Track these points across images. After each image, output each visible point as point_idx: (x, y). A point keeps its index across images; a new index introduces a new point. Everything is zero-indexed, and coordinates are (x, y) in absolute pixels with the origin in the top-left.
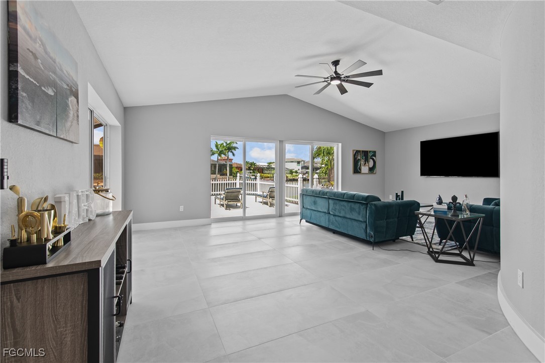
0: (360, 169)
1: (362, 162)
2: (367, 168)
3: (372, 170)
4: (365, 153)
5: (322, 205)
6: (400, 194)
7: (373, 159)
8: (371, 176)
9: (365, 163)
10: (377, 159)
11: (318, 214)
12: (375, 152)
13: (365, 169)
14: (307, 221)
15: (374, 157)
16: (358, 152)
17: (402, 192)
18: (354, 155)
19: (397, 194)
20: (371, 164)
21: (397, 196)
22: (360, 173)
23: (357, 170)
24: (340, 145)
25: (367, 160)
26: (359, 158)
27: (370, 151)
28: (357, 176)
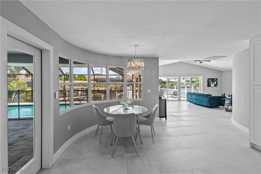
0: (210, 85)
1: (211, 83)
3: (215, 85)
5: (194, 97)
6: (224, 94)
7: (216, 82)
8: (215, 88)
9: (213, 83)
10: (218, 81)
11: (193, 100)
12: (217, 79)
13: (212, 85)
14: (189, 102)
15: (216, 81)
16: (209, 79)
17: (225, 94)
18: (208, 80)
19: (222, 94)
20: (215, 83)
21: (222, 95)
22: (210, 86)
23: (209, 85)
24: (202, 77)
25: (213, 82)
26: (210, 81)
27: (215, 79)
28: (209, 88)
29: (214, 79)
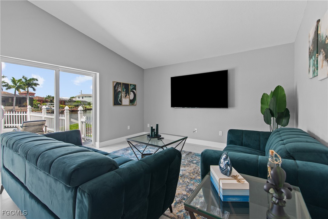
0: (121, 101)
1: (123, 94)
2: (128, 100)
3: (132, 102)
4: (126, 86)
6: (155, 128)
7: (134, 92)
8: (132, 107)
9: (126, 96)
10: (138, 92)
12: (135, 86)
13: (125, 101)
15: (134, 90)
16: (118, 84)
17: (157, 125)
18: (115, 87)
19: (152, 128)
20: (132, 96)
21: (152, 130)
22: (121, 104)
23: (117, 102)
24: (98, 74)
25: (127, 93)
26: (120, 90)
27: (130, 85)
28: (118, 108)
29: (128, 84)
